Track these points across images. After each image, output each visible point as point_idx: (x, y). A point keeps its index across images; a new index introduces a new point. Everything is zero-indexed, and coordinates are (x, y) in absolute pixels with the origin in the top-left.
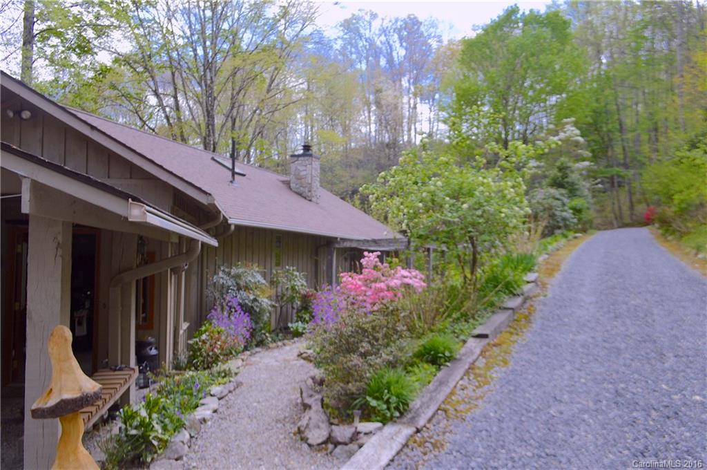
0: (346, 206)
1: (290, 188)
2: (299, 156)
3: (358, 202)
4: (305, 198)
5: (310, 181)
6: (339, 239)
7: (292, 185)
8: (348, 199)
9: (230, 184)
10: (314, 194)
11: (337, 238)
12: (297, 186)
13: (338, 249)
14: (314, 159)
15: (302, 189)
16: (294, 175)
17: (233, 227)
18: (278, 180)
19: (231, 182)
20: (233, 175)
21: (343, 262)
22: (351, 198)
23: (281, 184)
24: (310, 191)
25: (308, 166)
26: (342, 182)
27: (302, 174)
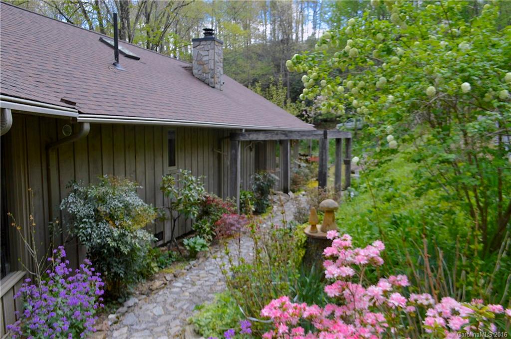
0: (249, 92)
1: (192, 74)
2: (201, 40)
3: (259, 89)
4: (208, 85)
5: (212, 67)
6: (244, 131)
7: (195, 71)
8: (250, 86)
9: (112, 67)
10: (217, 80)
11: (241, 130)
12: (200, 72)
13: (243, 142)
14: (216, 43)
15: (204, 75)
16: (196, 60)
17: (87, 127)
18: (181, 66)
19: (114, 64)
20: (116, 56)
21: (249, 151)
22: (252, 85)
23: (183, 70)
24: (212, 78)
25: (211, 51)
26: (244, 72)
27: (205, 58)
